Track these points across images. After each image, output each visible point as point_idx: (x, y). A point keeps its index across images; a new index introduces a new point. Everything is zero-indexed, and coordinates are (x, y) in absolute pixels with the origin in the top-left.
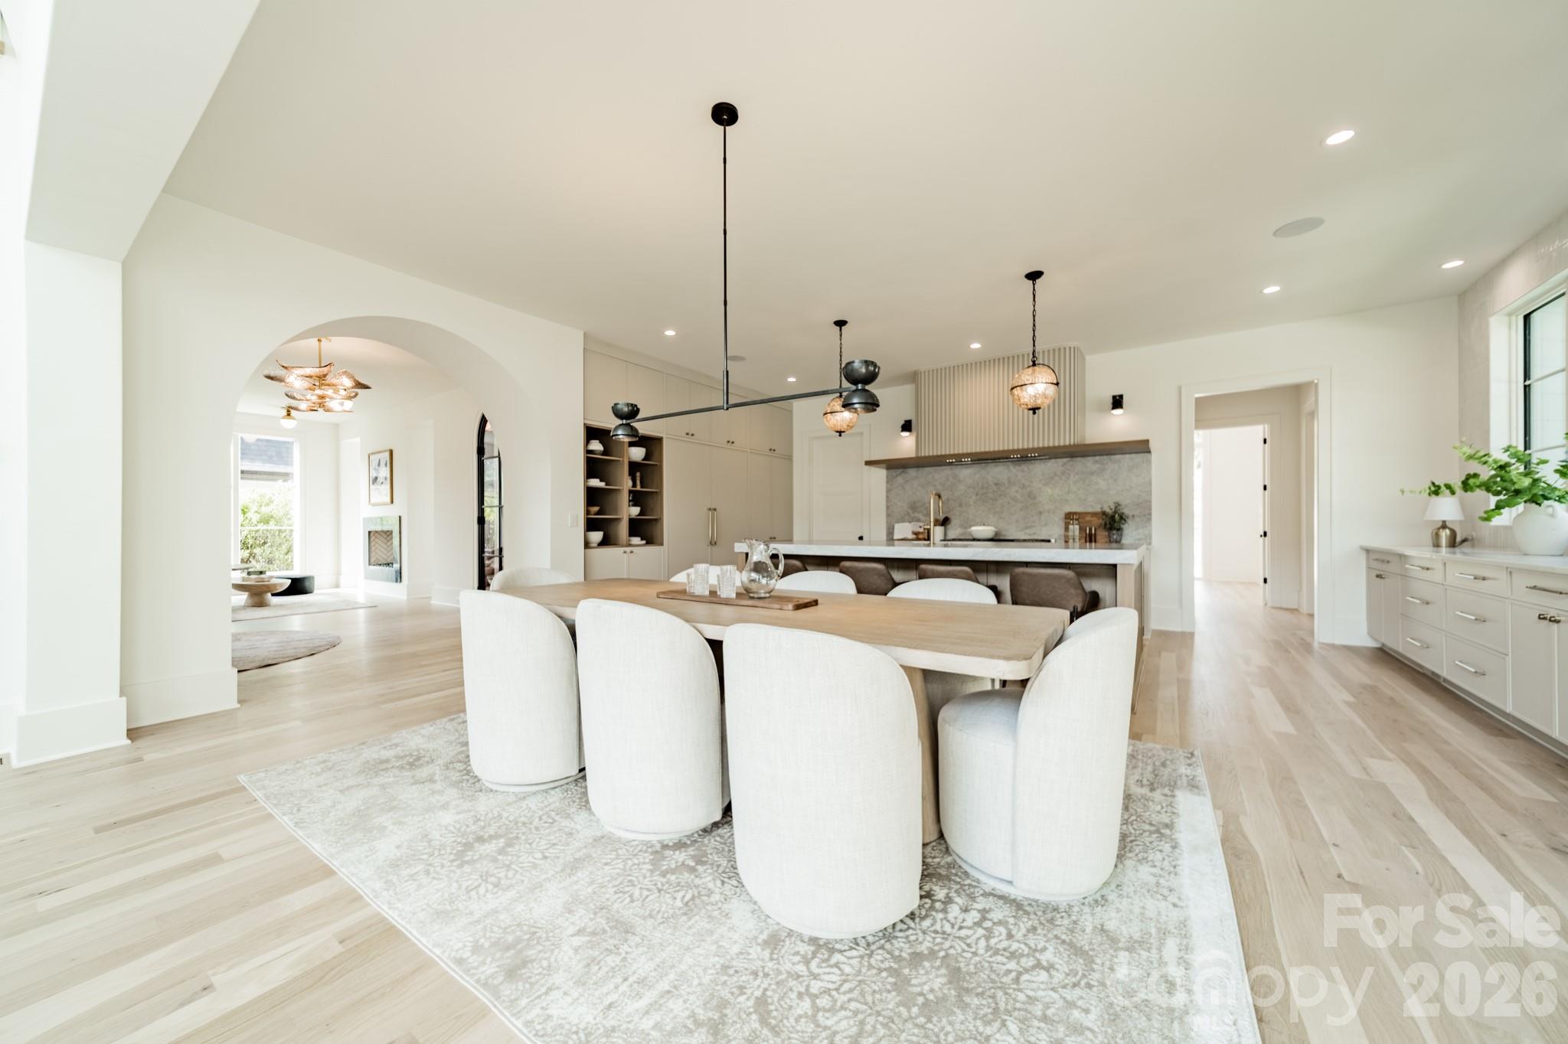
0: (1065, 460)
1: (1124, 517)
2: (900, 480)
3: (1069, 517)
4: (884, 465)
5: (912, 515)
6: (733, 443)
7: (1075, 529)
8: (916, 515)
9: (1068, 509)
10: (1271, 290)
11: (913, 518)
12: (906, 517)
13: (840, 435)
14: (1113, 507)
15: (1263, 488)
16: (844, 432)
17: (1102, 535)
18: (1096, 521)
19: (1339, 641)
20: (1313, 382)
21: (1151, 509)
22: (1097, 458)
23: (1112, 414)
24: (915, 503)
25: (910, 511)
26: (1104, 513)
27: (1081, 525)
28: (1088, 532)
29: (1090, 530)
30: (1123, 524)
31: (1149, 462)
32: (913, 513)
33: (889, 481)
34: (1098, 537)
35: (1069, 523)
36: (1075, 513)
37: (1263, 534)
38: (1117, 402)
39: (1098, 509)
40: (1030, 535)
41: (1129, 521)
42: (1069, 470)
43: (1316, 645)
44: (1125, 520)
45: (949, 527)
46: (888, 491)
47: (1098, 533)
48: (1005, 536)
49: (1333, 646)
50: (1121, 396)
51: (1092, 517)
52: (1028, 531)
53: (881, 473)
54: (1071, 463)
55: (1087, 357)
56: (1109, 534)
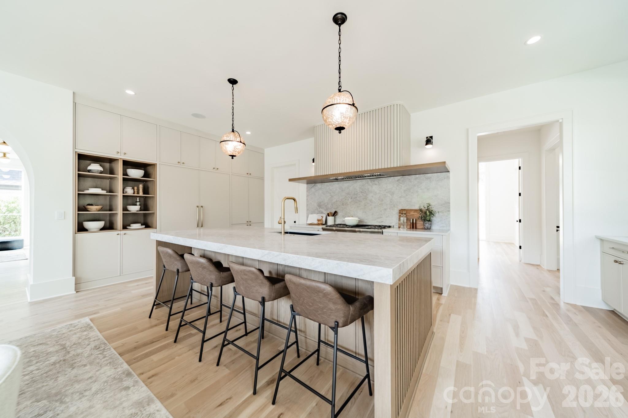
0: (399, 177)
1: (433, 213)
2: (313, 189)
3: (402, 212)
4: (305, 181)
5: (319, 210)
6: (217, 169)
7: (404, 219)
8: (321, 210)
9: (400, 208)
10: (534, 40)
11: (319, 211)
12: (316, 211)
13: (233, 158)
14: (426, 207)
15: (518, 195)
16: (235, 156)
17: (420, 224)
18: (417, 215)
19: (579, 303)
20: (558, 121)
21: (449, 208)
22: (417, 176)
23: (426, 148)
24: (320, 203)
25: (318, 207)
26: (421, 210)
27: (408, 217)
28: (411, 222)
29: (413, 220)
30: (433, 217)
31: (448, 178)
32: (319, 208)
33: (308, 190)
34: (418, 225)
35: (401, 215)
36: (405, 210)
37: (518, 220)
38: (429, 141)
39: (417, 207)
40: (380, 222)
41: (437, 215)
42: (401, 183)
43: (562, 305)
44: (433, 215)
45: (336, 217)
46: (307, 196)
47: (418, 222)
48: (366, 222)
49: (574, 306)
50: (431, 137)
51: (414, 212)
52: (379, 220)
53: (303, 187)
54: (402, 179)
55: (411, 115)
56: (424, 223)
